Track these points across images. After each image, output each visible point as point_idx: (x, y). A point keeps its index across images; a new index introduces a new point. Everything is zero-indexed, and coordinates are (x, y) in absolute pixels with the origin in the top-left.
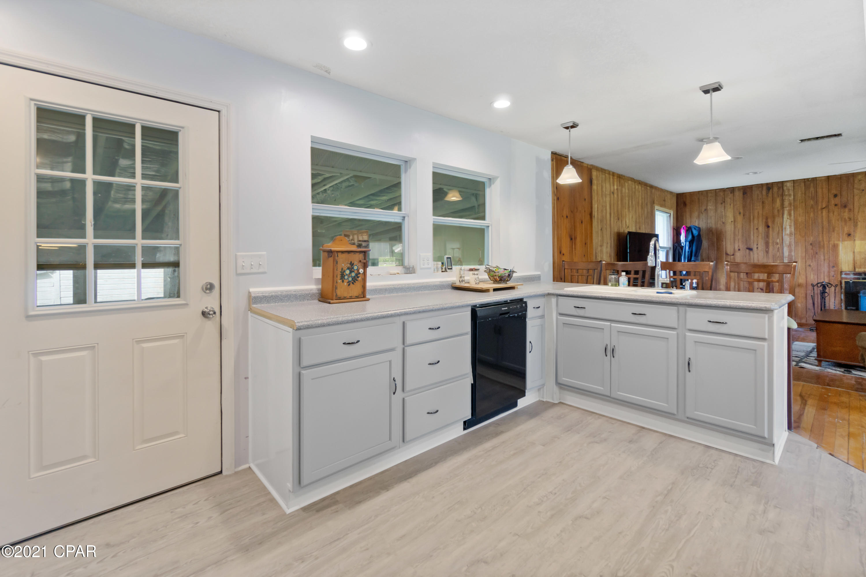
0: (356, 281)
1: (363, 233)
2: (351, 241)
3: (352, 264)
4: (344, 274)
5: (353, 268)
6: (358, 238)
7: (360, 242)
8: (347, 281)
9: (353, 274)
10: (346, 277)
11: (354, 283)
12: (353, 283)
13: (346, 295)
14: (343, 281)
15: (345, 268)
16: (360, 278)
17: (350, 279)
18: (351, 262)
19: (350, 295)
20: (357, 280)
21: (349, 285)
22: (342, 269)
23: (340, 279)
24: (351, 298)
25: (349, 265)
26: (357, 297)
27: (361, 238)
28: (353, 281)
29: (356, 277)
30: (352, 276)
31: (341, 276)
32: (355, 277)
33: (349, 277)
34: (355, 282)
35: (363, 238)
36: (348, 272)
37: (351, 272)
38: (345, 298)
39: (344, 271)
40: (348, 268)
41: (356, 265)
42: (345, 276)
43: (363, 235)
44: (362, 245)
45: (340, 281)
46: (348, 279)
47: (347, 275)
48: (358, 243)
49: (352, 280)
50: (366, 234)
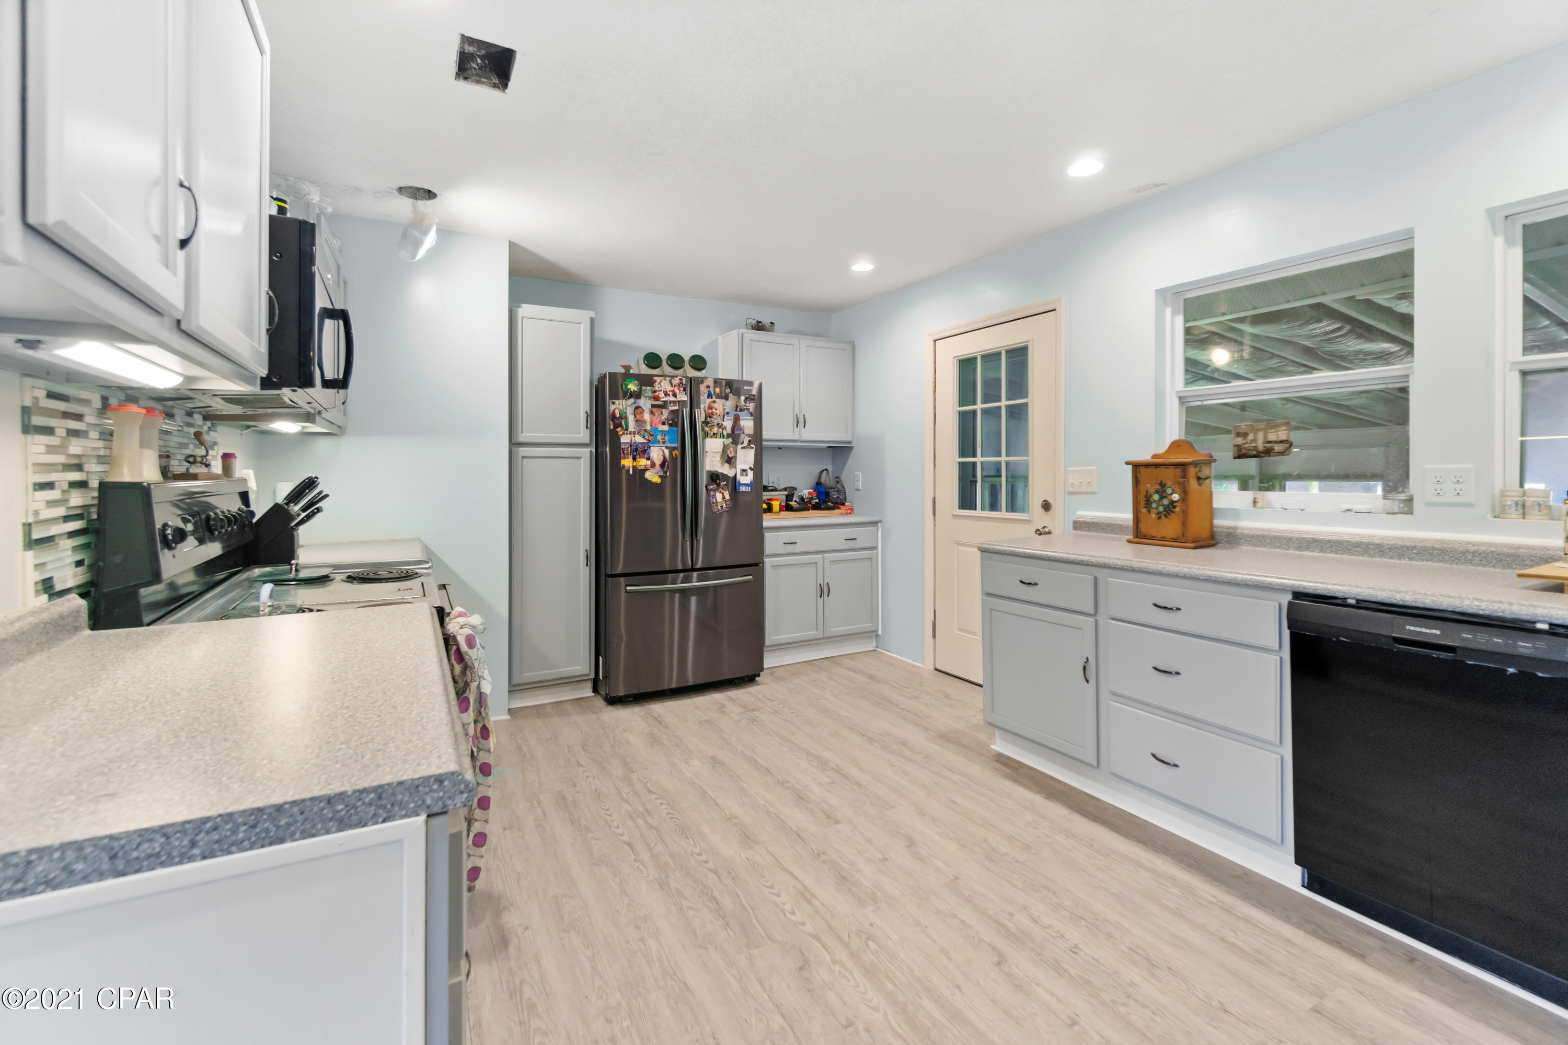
0: (1171, 514)
1: (1279, 425)
2: (1251, 443)
3: (1163, 485)
4: (1151, 500)
5: (1165, 491)
6: (1265, 436)
7: (1268, 445)
8: (1156, 511)
9: (1166, 502)
10: (1154, 505)
11: (1168, 516)
12: (1166, 516)
13: (1154, 533)
14: (1149, 511)
15: (1152, 491)
16: (1177, 509)
17: (1161, 509)
18: (1161, 482)
19: (1163, 535)
20: (1173, 512)
21: (1159, 518)
22: (1147, 492)
23: (1145, 508)
24: (1163, 539)
25: (1158, 487)
26: (1174, 540)
27: (1272, 437)
28: (1165, 513)
29: (1171, 507)
30: (1163, 505)
31: (1145, 502)
32: (1168, 506)
33: (1158, 505)
34: (1169, 514)
35: (1278, 436)
36: (1156, 497)
37: (1162, 498)
38: (1152, 538)
39: (1151, 496)
40: (1157, 492)
41: (1170, 487)
42: (1152, 503)
43: (1279, 429)
44: (1274, 449)
45: (1144, 510)
46: (1157, 508)
47: (1155, 501)
48: (1264, 447)
49: (1165, 510)
50: (1284, 428)
